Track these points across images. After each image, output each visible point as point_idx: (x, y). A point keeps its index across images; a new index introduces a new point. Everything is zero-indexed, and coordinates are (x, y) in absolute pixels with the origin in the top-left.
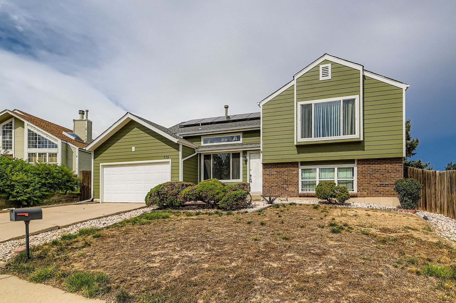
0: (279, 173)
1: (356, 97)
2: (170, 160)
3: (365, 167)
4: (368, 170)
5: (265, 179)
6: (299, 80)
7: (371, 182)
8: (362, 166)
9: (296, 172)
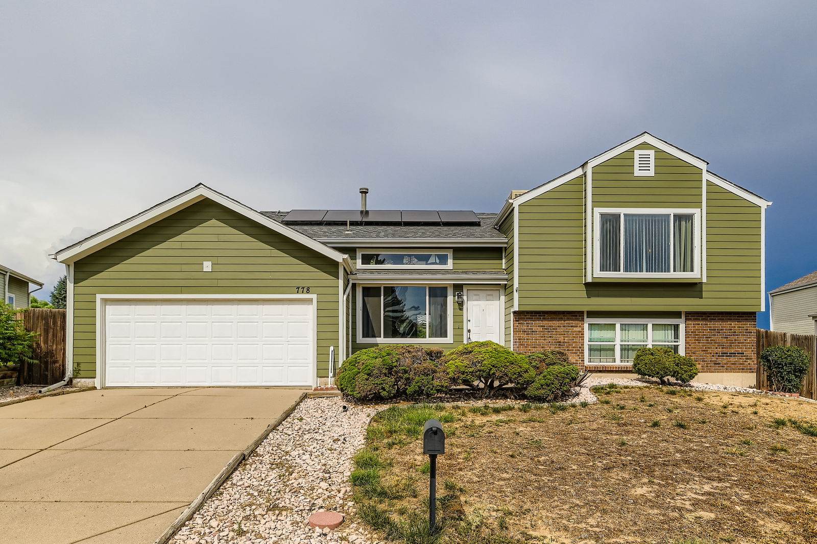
0: (546, 329)
1: (695, 211)
2: (314, 297)
3: (699, 324)
4: (705, 330)
5: (520, 339)
6: (598, 170)
7: (709, 348)
8: (694, 323)
9: (580, 329)
